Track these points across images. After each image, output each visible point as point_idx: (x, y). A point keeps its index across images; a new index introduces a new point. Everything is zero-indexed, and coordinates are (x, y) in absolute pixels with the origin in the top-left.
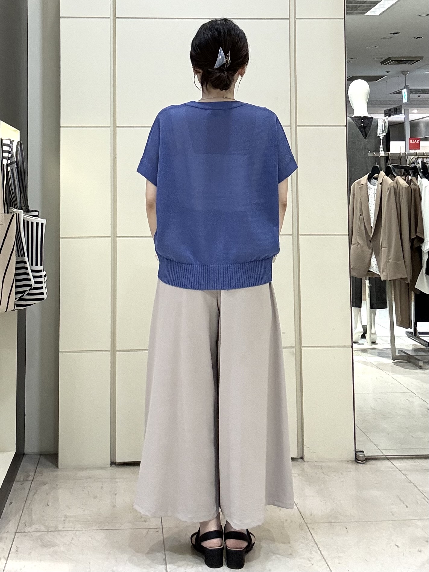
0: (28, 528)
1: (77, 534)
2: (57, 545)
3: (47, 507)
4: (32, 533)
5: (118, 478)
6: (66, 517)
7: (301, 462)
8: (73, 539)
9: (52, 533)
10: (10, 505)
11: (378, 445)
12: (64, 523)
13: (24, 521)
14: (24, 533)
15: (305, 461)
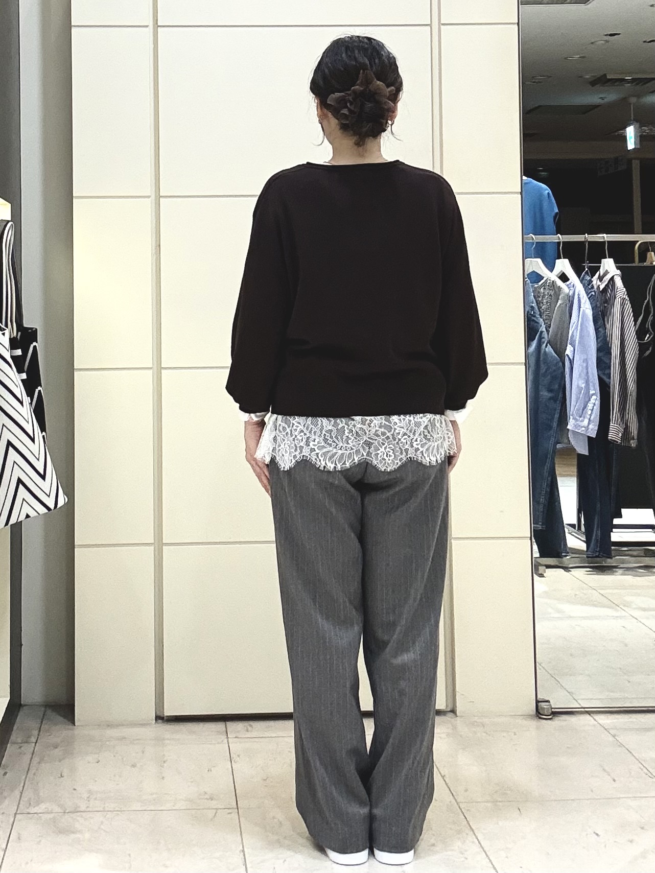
0: (34, 807)
1: (108, 816)
2: (79, 831)
3: (62, 778)
4: (40, 815)
5: (168, 739)
6: (90, 792)
7: (452, 718)
8: (102, 823)
9: (71, 815)
10: (5, 776)
11: (572, 693)
12: (89, 801)
13: (27, 799)
14: (29, 815)
15: (457, 716)
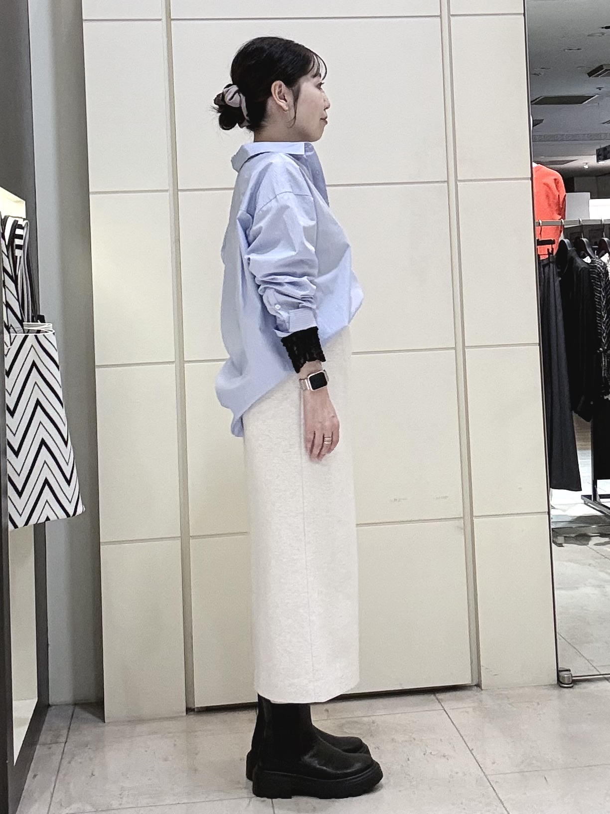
0: (66, 808)
1: (142, 812)
3: (93, 777)
5: (199, 731)
6: (122, 787)
7: (478, 692)
10: (35, 779)
11: (591, 660)
12: (121, 798)
13: (58, 800)
15: (482, 690)
